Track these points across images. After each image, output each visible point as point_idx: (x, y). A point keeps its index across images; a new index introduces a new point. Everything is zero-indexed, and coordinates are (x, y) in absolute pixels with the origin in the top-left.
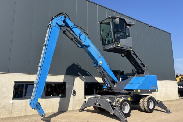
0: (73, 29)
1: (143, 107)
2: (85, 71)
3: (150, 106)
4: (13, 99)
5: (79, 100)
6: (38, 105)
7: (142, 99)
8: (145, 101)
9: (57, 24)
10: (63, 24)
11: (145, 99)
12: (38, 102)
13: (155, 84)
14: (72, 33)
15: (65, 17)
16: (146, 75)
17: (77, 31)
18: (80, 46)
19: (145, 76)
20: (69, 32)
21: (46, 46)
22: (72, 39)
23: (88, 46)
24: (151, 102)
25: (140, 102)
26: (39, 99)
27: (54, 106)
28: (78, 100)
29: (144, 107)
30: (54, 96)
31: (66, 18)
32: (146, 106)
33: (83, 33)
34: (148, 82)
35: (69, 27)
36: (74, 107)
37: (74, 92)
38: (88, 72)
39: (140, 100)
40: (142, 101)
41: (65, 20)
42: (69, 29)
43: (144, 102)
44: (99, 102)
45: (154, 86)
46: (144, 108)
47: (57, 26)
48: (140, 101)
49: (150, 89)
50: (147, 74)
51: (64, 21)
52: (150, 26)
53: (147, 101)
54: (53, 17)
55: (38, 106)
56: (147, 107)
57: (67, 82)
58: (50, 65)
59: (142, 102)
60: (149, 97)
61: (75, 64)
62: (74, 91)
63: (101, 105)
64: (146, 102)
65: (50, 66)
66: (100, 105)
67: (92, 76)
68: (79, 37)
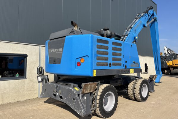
27: (4, 93)
59: (132, 88)
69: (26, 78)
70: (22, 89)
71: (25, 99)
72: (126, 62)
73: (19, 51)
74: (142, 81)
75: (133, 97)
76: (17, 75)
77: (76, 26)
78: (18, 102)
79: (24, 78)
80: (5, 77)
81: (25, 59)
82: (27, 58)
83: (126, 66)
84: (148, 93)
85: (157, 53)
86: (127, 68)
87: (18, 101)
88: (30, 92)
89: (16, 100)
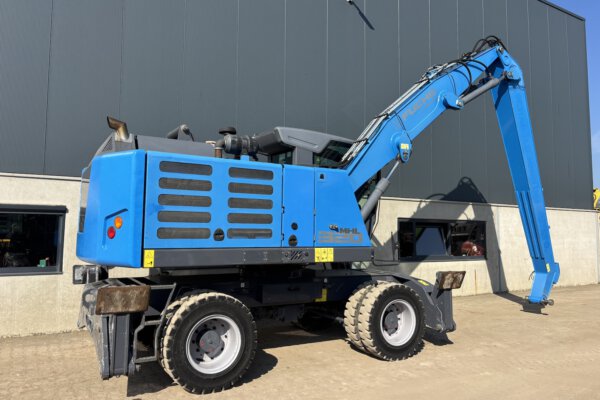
69: (61, 272)
70: (49, 302)
71: (59, 329)
72: (295, 226)
73: (42, 197)
76: (43, 263)
77: (121, 129)
78: (38, 338)
79: (55, 270)
80: (7, 266)
81: (61, 219)
82: (67, 215)
83: (293, 240)
85: (527, 194)
86: (298, 245)
87: (35, 335)
88: (71, 311)
89: (32, 330)
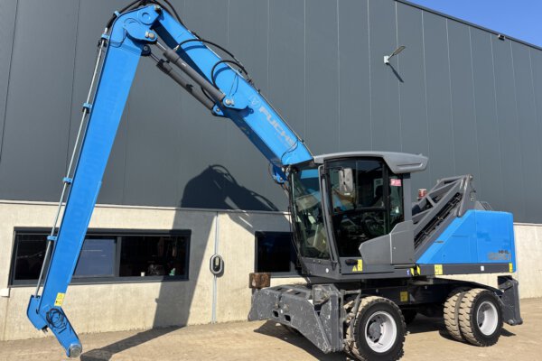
0: (188, 52)
1: (456, 328)
2: (249, 192)
3: (485, 323)
4: (11, 284)
5: (237, 290)
6: (57, 315)
7: (455, 298)
8: (462, 305)
9: (128, 35)
10: (148, 34)
11: (464, 300)
12: (56, 305)
13: (507, 244)
14: (184, 64)
15: (158, 11)
16: (469, 212)
17: (205, 59)
18: (221, 113)
19: (463, 214)
20: (175, 62)
21: (88, 112)
22: (189, 88)
23: (248, 111)
24: (486, 308)
25: (445, 310)
26: (59, 294)
28: (233, 291)
29: (460, 327)
30: (150, 275)
31: (165, 14)
32: (468, 323)
33: (228, 64)
34: (475, 236)
35: (176, 44)
36: (217, 312)
37: (217, 264)
38: (262, 197)
39: (445, 301)
40: (454, 304)
41: (161, 21)
42: (172, 52)
43: (461, 311)
44: (285, 307)
45: (502, 252)
46: (461, 333)
47: (128, 42)
48: (446, 304)
49: (483, 264)
50: (472, 208)
51: (156, 26)
52: (502, 38)
53: (470, 305)
54: (117, 13)
55: (54, 320)
56: (470, 329)
57: (193, 230)
58: (101, 177)
59: (453, 310)
60: (477, 291)
61: (215, 171)
62: (217, 260)
63: (292, 318)
64: (469, 310)
65: (100, 183)
66: (288, 318)
67: (277, 210)
68: (211, 80)
74: (475, 295)
75: (458, 333)
84: (500, 324)
